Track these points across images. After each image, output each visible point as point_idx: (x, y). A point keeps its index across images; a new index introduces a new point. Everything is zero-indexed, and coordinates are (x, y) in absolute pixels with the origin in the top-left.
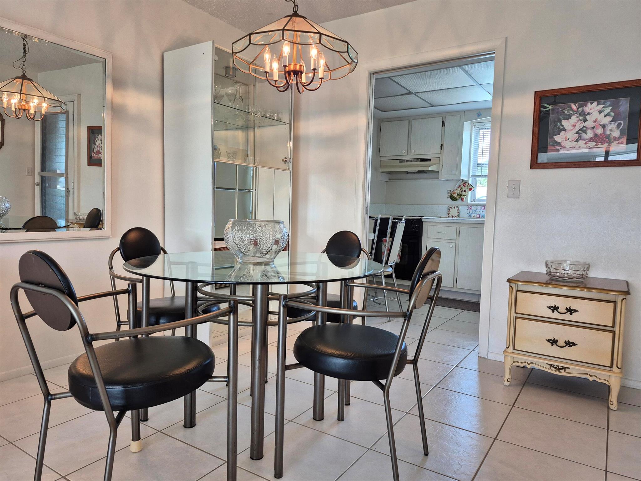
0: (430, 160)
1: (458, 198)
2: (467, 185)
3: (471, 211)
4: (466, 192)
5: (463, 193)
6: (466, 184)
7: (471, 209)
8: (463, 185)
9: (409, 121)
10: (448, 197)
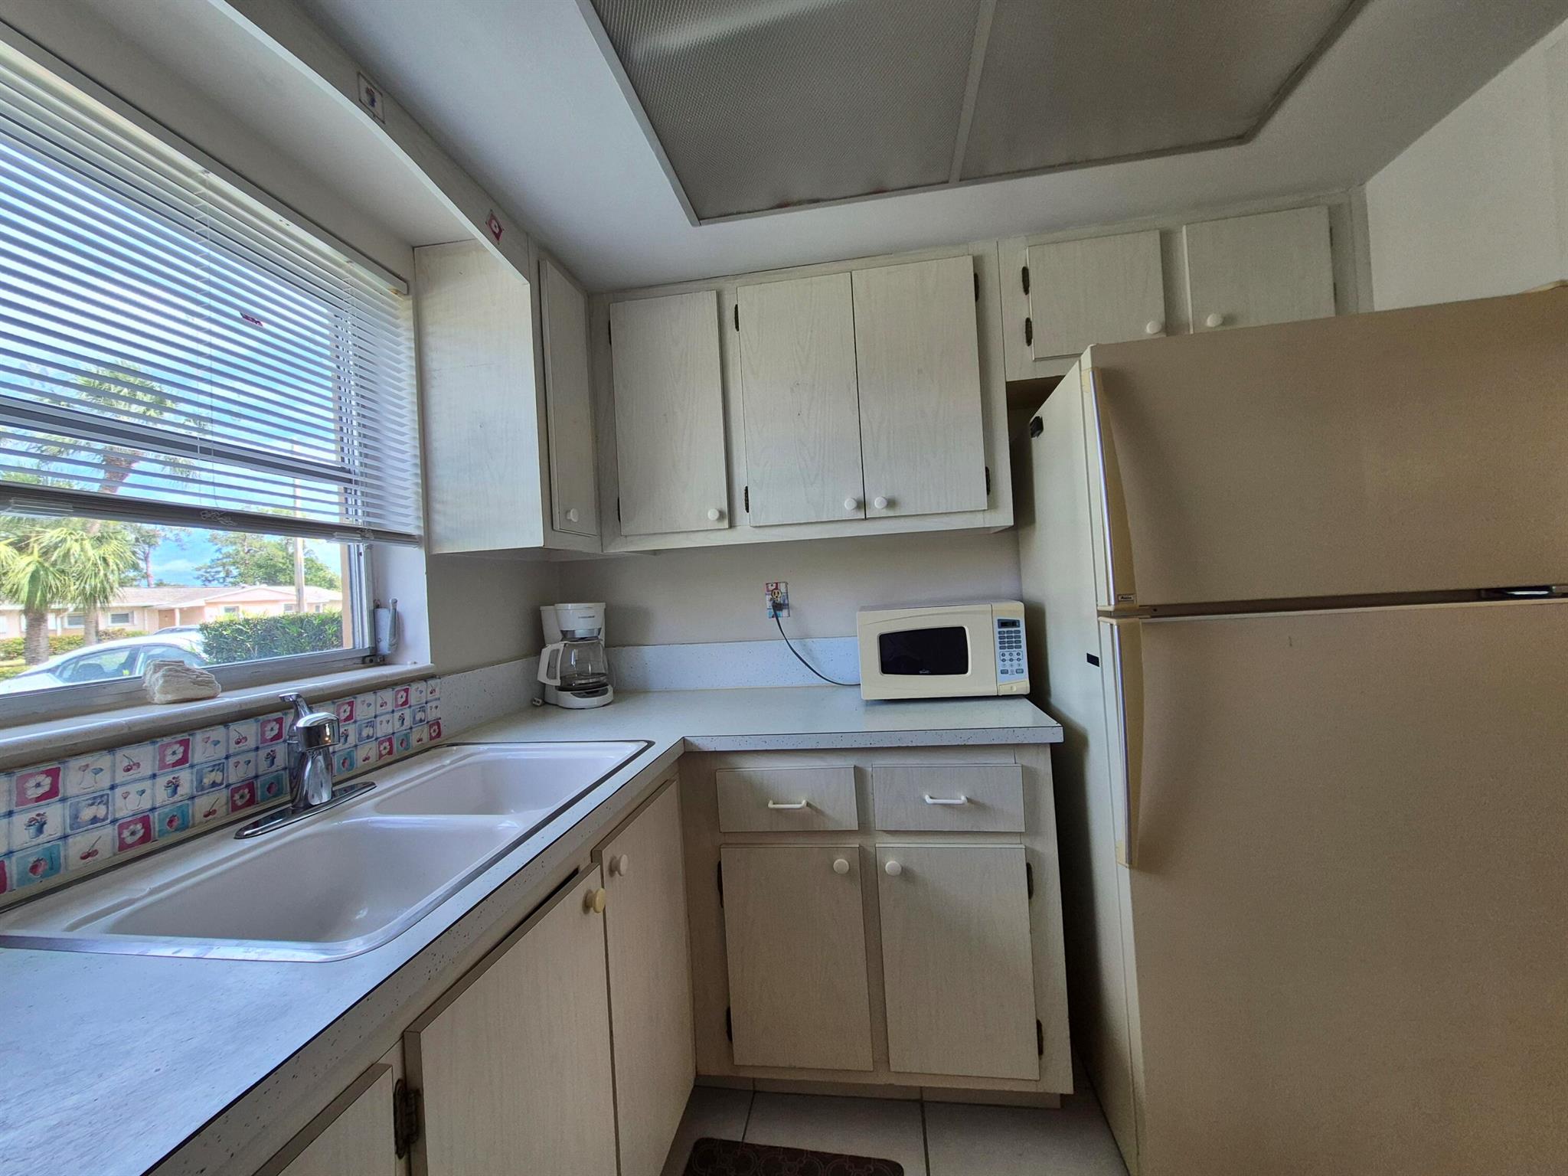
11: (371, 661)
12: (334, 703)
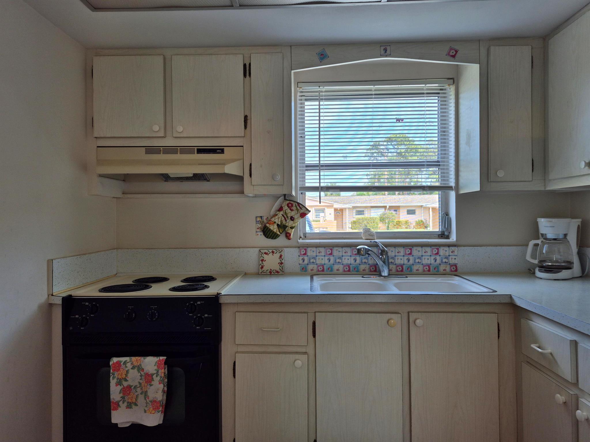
0: (222, 151)
1: (278, 233)
2: (296, 206)
3: (306, 258)
4: (296, 220)
5: (290, 223)
6: (294, 204)
7: (305, 254)
8: (288, 207)
9: (165, 59)
10: (258, 230)
11: (442, 237)
12: (404, 247)
